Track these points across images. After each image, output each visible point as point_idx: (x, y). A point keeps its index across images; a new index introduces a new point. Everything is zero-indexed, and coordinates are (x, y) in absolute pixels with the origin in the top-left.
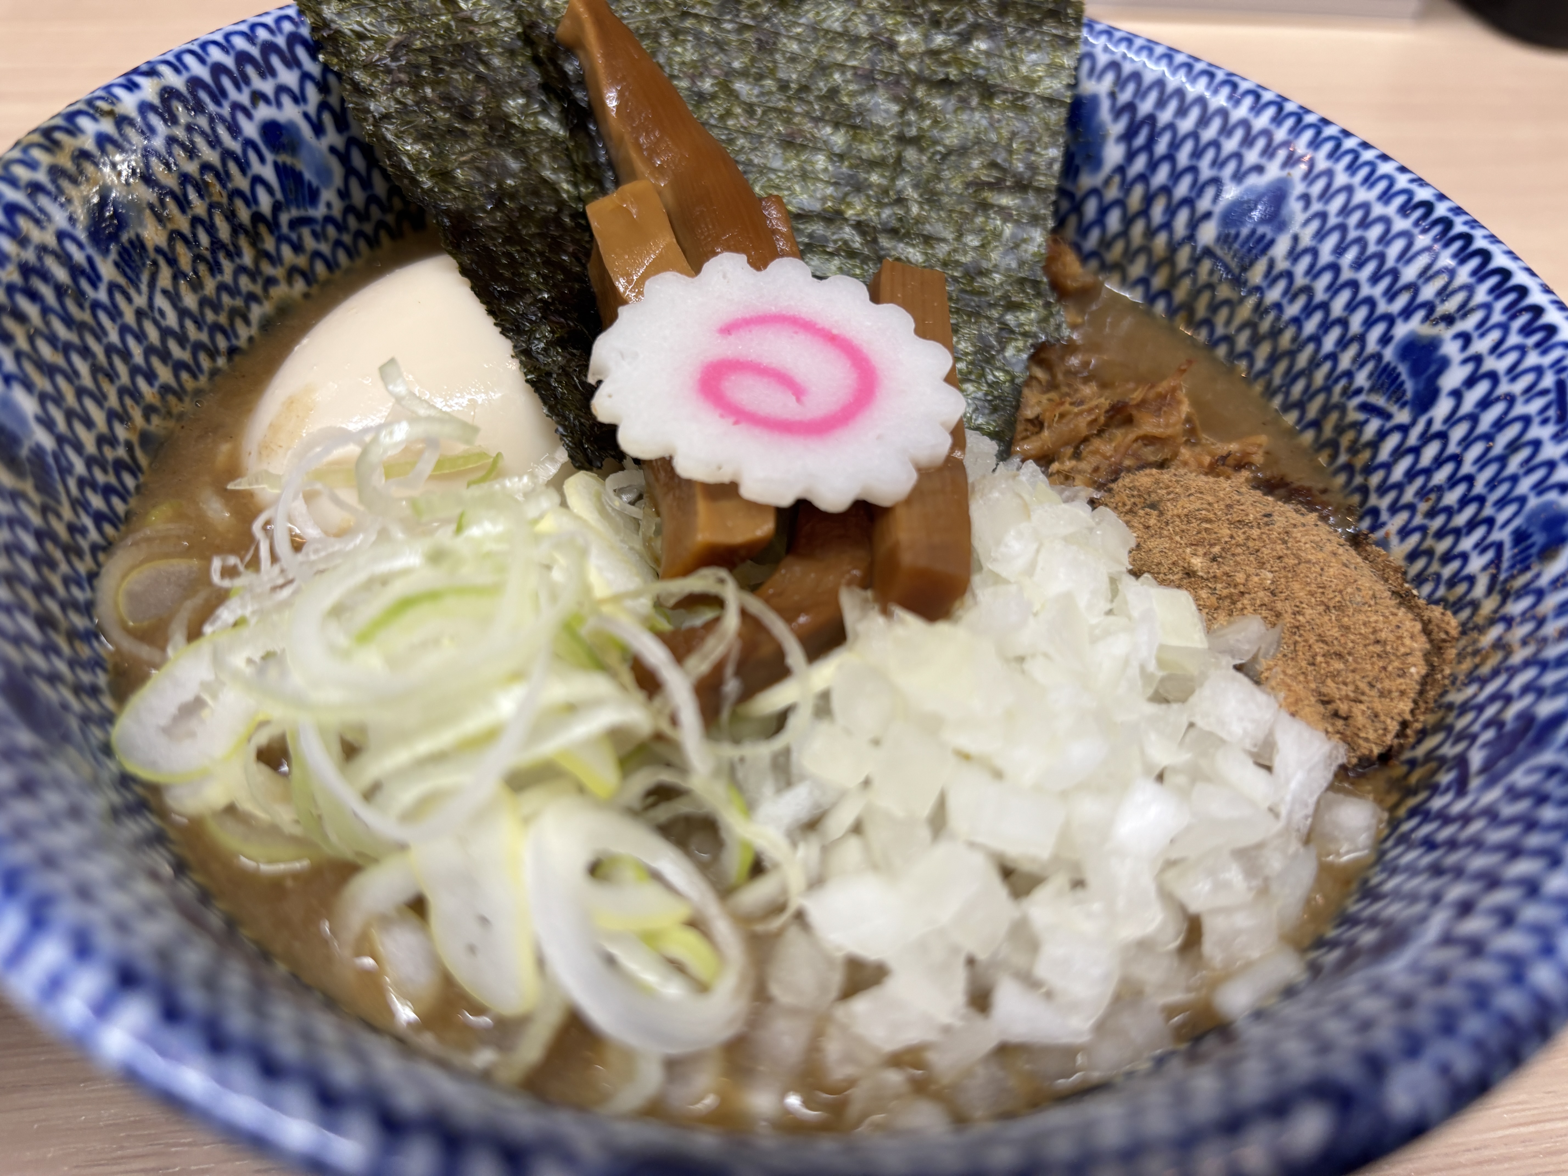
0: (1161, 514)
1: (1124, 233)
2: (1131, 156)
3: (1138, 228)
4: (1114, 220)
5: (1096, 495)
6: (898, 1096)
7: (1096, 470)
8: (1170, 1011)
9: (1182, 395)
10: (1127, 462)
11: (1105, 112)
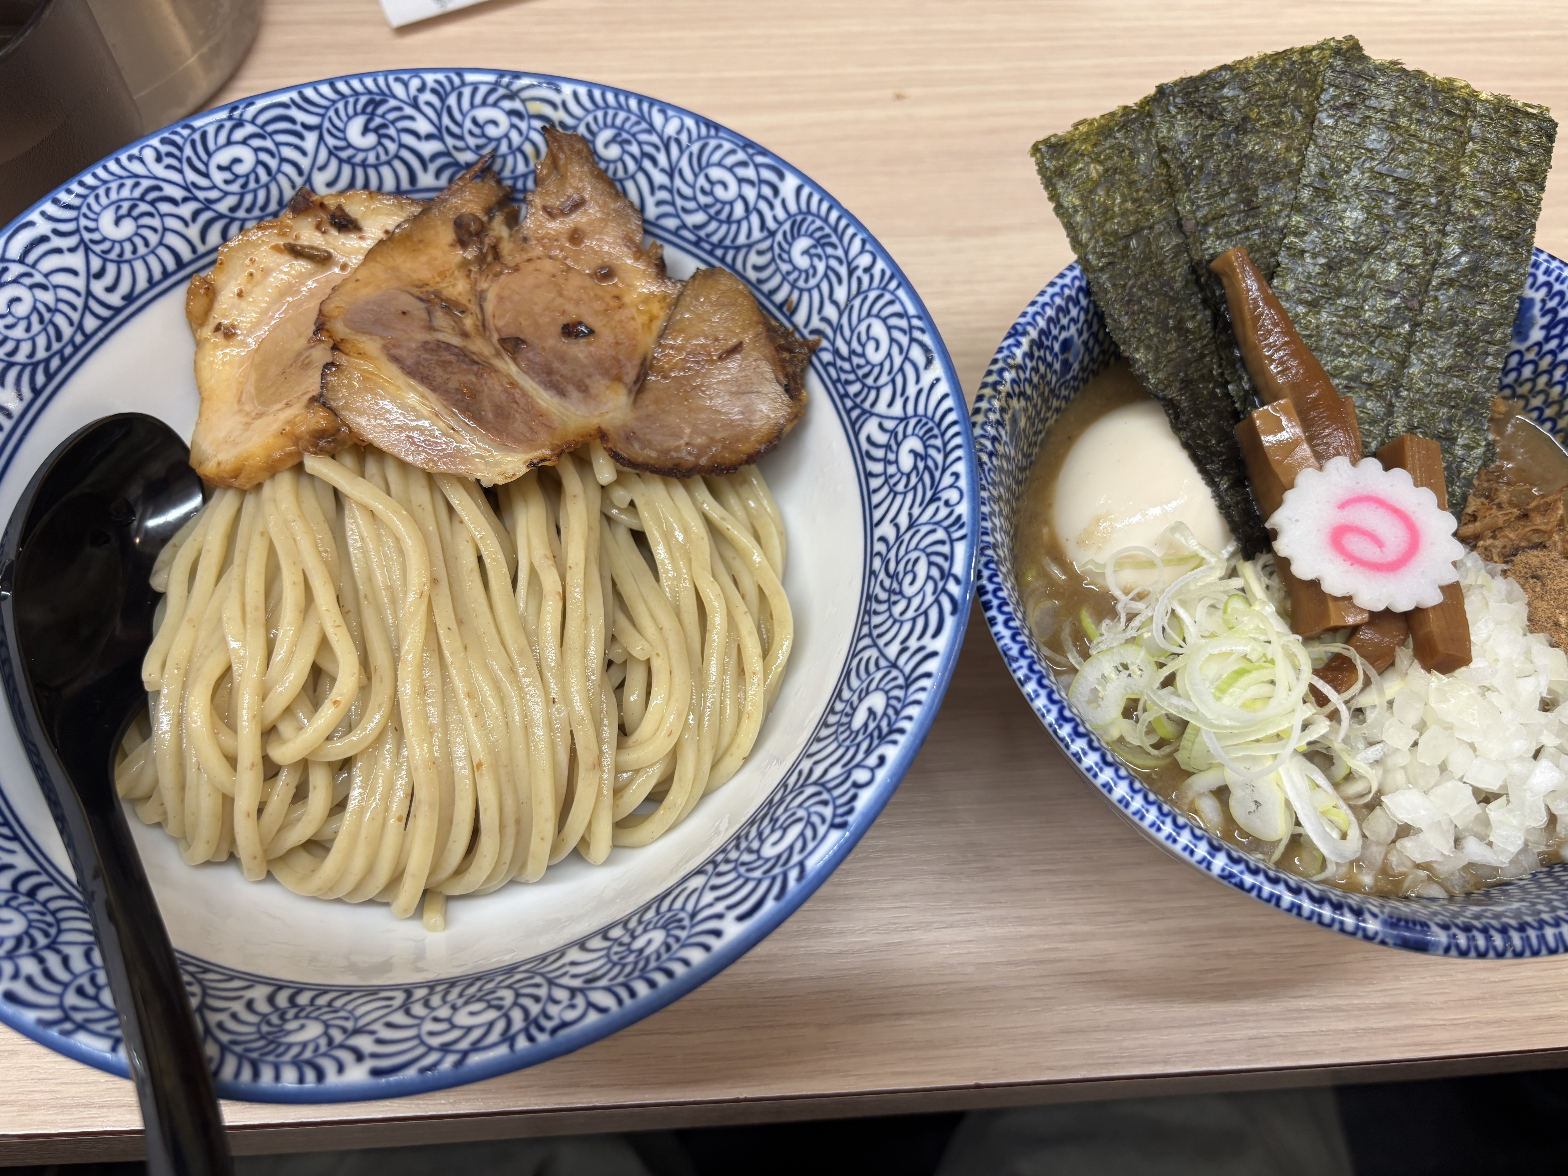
0: (1543, 585)
1: (1533, 380)
2: (1547, 339)
3: (1543, 380)
4: (1527, 371)
5: (1505, 567)
6: (1422, 881)
7: (1505, 547)
8: (1539, 854)
9: (1560, 505)
10: (1523, 544)
11: (1536, 311)
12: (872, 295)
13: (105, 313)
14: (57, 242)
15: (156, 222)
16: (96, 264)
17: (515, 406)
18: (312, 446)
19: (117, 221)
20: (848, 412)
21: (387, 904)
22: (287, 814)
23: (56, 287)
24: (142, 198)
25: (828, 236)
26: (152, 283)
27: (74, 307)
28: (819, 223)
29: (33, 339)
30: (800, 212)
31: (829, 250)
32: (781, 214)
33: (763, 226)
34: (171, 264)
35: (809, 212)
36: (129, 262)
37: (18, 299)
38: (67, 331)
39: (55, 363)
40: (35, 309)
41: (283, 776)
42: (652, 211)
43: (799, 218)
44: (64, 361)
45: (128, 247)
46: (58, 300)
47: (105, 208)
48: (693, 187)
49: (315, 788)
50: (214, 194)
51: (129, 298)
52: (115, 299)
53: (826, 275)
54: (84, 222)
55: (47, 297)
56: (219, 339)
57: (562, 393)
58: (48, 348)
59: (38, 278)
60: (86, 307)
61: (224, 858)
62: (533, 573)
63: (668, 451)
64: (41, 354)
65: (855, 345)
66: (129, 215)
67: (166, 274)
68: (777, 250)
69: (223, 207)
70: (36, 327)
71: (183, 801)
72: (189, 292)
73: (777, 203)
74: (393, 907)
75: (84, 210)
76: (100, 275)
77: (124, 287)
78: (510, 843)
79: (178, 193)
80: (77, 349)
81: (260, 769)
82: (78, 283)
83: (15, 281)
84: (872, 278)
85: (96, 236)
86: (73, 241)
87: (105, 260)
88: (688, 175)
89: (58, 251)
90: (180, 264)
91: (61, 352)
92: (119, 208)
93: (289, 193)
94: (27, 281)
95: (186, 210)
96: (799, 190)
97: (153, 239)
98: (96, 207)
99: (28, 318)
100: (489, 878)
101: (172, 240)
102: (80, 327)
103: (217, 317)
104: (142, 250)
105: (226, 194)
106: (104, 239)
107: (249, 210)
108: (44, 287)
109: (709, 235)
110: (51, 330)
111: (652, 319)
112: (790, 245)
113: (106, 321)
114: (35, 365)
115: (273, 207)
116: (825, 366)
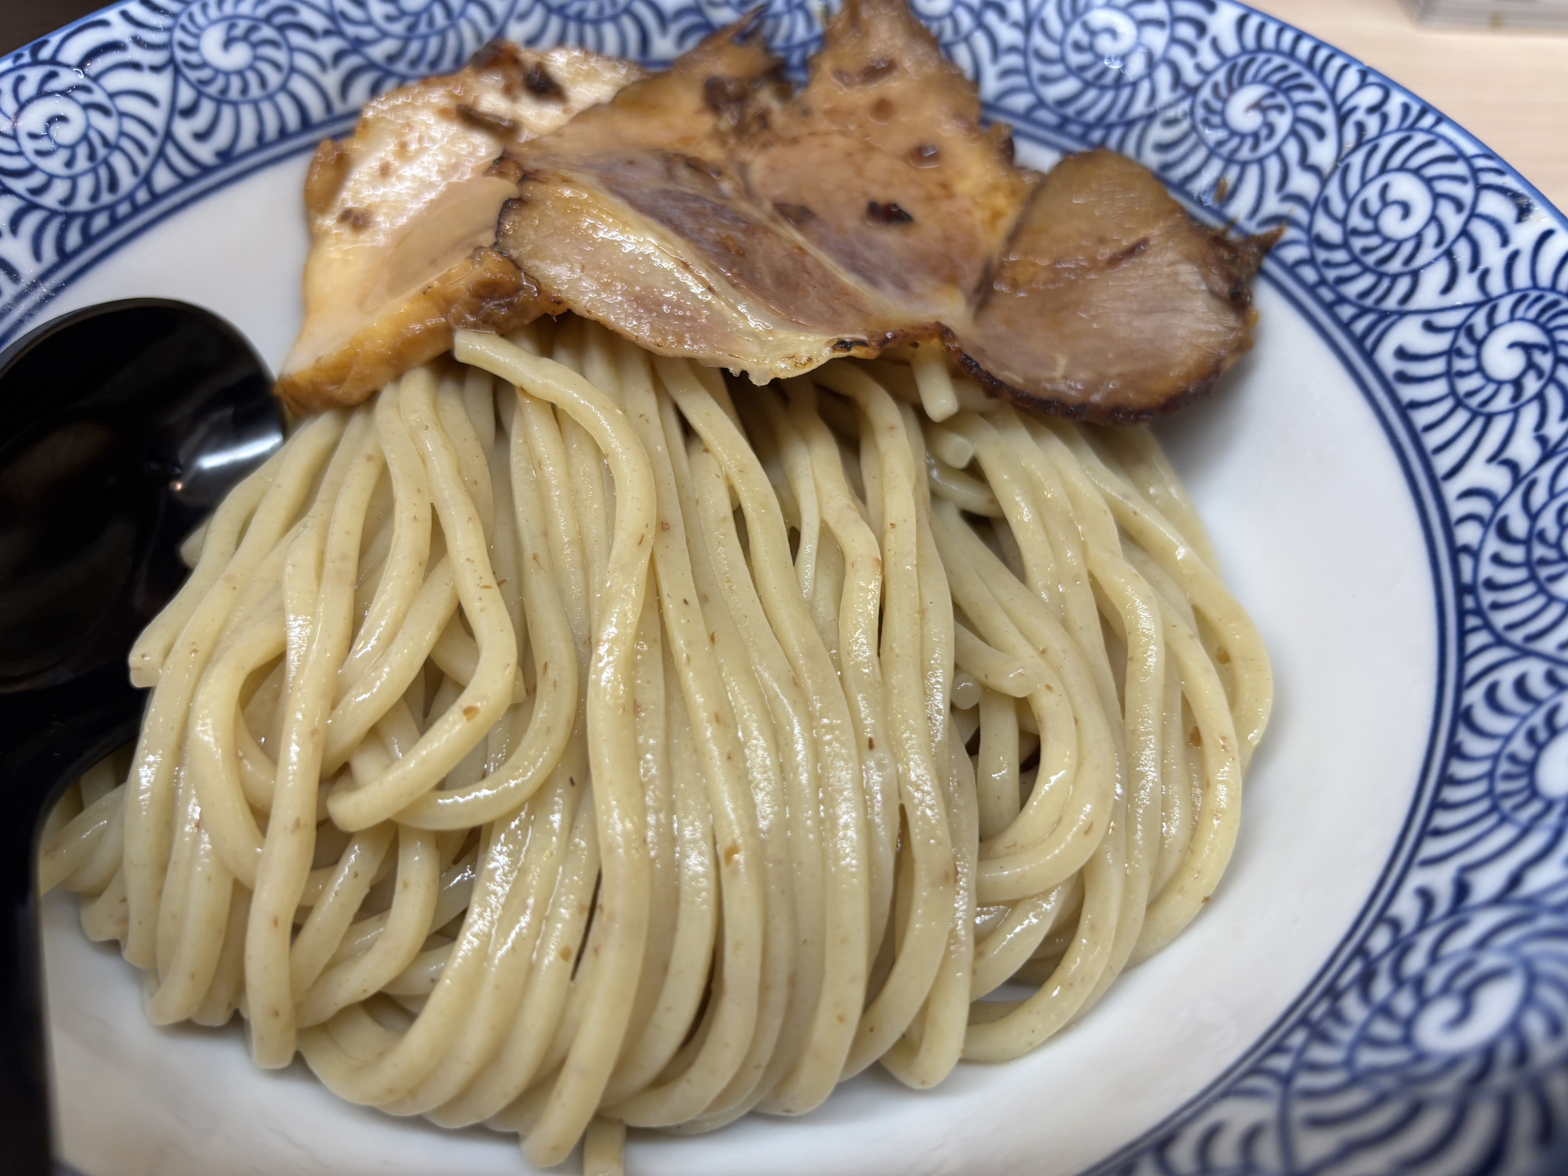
12: (1387, 143)
13: (187, 169)
14: (135, 54)
15: (280, 56)
16: (186, 95)
17: (806, 276)
18: (473, 313)
19: (228, 43)
20: (1346, 327)
21: (513, 1138)
22: (348, 936)
23: (122, 114)
24: (268, 19)
25: (1297, 75)
26: (261, 142)
27: (143, 149)
28: (1278, 61)
29: (74, 180)
30: (1244, 50)
31: (1299, 96)
32: (1208, 58)
33: (1177, 79)
34: (292, 119)
35: (1260, 48)
36: (235, 104)
37: (63, 119)
38: (127, 181)
39: (100, 222)
40: (85, 137)
41: (353, 857)
42: (991, 85)
43: (1242, 60)
44: (115, 222)
45: (236, 84)
46: (122, 133)
47: (213, 22)
48: (1061, 43)
49: (406, 885)
50: (367, 33)
51: (226, 156)
52: (205, 152)
53: (1293, 133)
54: (179, 35)
55: (108, 126)
56: (345, 232)
57: (873, 282)
58: (94, 197)
59: (99, 97)
60: (161, 154)
61: (220, 1019)
62: (826, 534)
63: (1037, 382)
64: (82, 203)
65: (1357, 220)
66: (245, 38)
67: (283, 134)
68: (1200, 112)
69: (378, 52)
70: (82, 163)
71: (160, 893)
72: (313, 164)
73: (1204, 46)
74: (525, 1146)
75: (184, 19)
76: (189, 112)
77: (221, 138)
78: (775, 1023)
79: (318, 22)
80: (136, 209)
81: (309, 834)
82: (156, 117)
83: (64, 93)
84: (1385, 119)
85: (193, 58)
86: (158, 58)
87: (200, 94)
88: (1055, 25)
89: (136, 66)
90: (306, 124)
91: (111, 208)
92: (232, 26)
93: (471, 46)
94: (82, 97)
95: (327, 47)
96: (1241, 22)
97: (274, 78)
98: (200, 19)
99: (72, 147)
100: (722, 1099)
101: (299, 85)
102: (147, 180)
103: (348, 198)
104: (255, 91)
105: (384, 35)
106: (204, 65)
107: (414, 63)
108: (104, 110)
109: (1081, 112)
110: (103, 173)
111: (996, 215)
112: (1225, 101)
113: (186, 181)
114: (70, 217)
115: (447, 62)
116: (1291, 269)
